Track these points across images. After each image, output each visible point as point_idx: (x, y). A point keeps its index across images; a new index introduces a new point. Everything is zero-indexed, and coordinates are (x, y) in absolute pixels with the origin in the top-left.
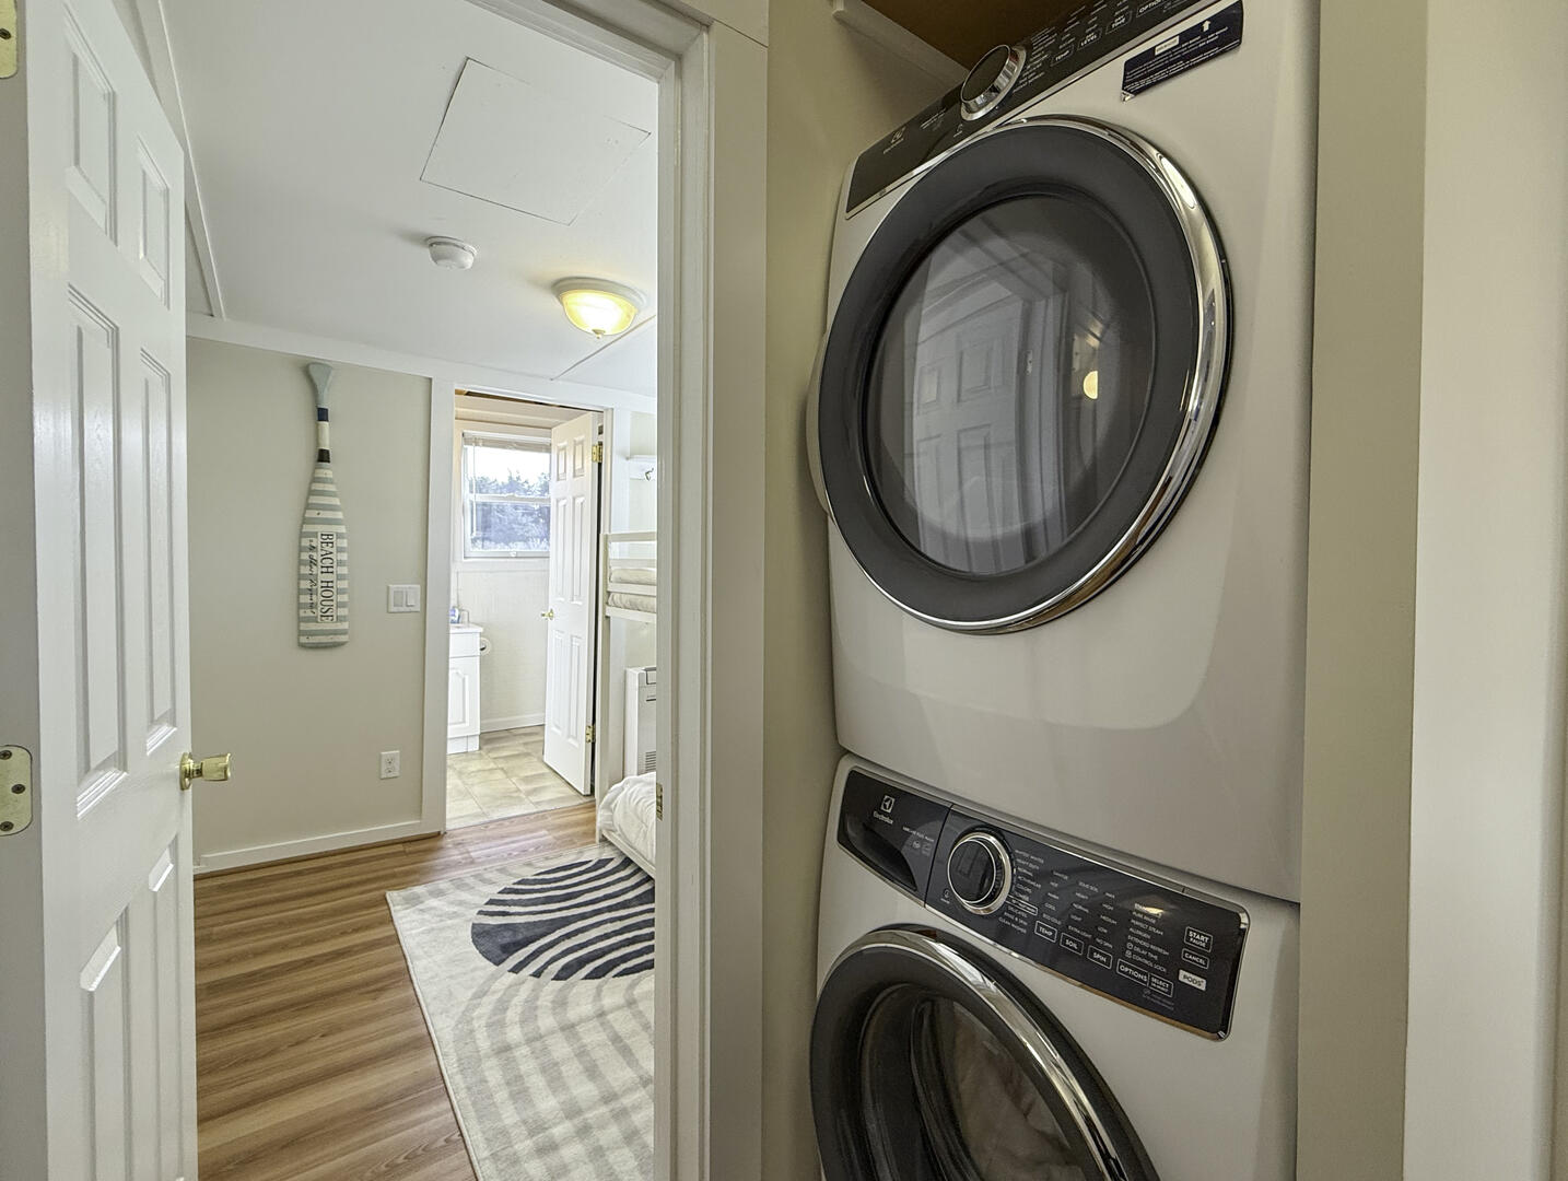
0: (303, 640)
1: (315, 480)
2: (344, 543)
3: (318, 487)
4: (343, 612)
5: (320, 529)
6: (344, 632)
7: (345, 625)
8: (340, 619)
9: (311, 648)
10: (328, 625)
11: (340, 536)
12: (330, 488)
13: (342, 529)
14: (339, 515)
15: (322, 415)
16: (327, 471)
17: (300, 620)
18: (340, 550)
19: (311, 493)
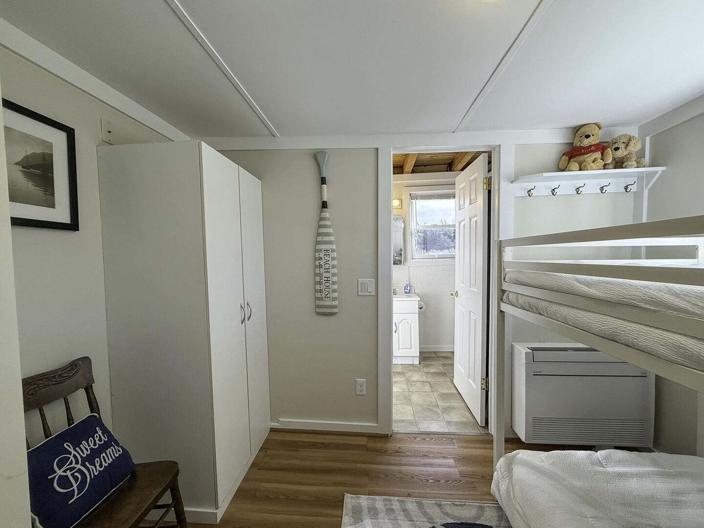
0: (318, 310)
1: (321, 219)
2: (335, 255)
3: (323, 223)
4: (335, 295)
5: (323, 247)
6: (336, 307)
7: (336, 303)
8: (334, 299)
9: (321, 315)
10: (328, 303)
11: (333, 251)
12: (328, 223)
13: (334, 247)
14: (332, 238)
15: (323, 181)
16: (326, 214)
17: (317, 299)
18: (333, 259)
19: (320, 226)
